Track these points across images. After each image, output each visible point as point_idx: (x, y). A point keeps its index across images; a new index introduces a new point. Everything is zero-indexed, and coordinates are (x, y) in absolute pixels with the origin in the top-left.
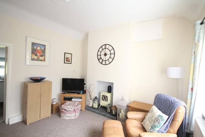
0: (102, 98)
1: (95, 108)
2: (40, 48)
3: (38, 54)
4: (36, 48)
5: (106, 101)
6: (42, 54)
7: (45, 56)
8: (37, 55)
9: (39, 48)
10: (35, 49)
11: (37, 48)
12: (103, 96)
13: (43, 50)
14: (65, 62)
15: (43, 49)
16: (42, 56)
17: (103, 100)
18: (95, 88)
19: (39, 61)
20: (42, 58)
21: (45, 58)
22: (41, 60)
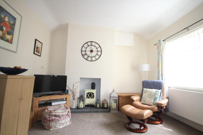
0: (87, 96)
1: (81, 108)
2: (9, 20)
3: (4, 29)
4: (3, 16)
5: (92, 98)
6: (9, 30)
7: (13, 36)
8: (3, 31)
9: (7, 19)
10: (2, 18)
11: (5, 17)
12: (88, 93)
13: (12, 24)
14: (35, 53)
15: (12, 22)
16: (9, 33)
17: (89, 98)
18: (78, 86)
19: (4, 40)
20: (8, 37)
21: (12, 39)
22: (7, 41)
